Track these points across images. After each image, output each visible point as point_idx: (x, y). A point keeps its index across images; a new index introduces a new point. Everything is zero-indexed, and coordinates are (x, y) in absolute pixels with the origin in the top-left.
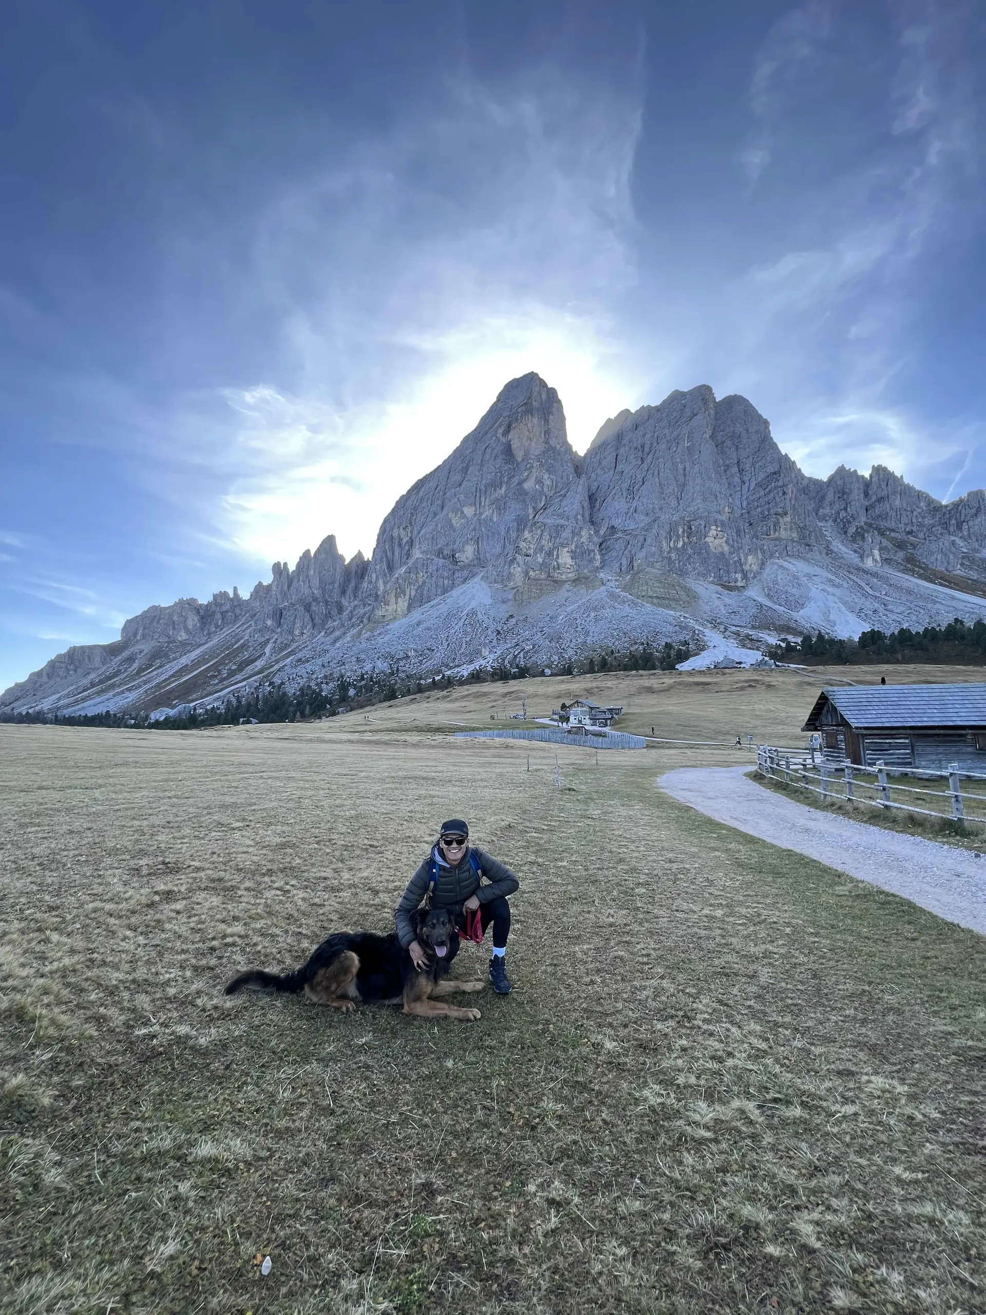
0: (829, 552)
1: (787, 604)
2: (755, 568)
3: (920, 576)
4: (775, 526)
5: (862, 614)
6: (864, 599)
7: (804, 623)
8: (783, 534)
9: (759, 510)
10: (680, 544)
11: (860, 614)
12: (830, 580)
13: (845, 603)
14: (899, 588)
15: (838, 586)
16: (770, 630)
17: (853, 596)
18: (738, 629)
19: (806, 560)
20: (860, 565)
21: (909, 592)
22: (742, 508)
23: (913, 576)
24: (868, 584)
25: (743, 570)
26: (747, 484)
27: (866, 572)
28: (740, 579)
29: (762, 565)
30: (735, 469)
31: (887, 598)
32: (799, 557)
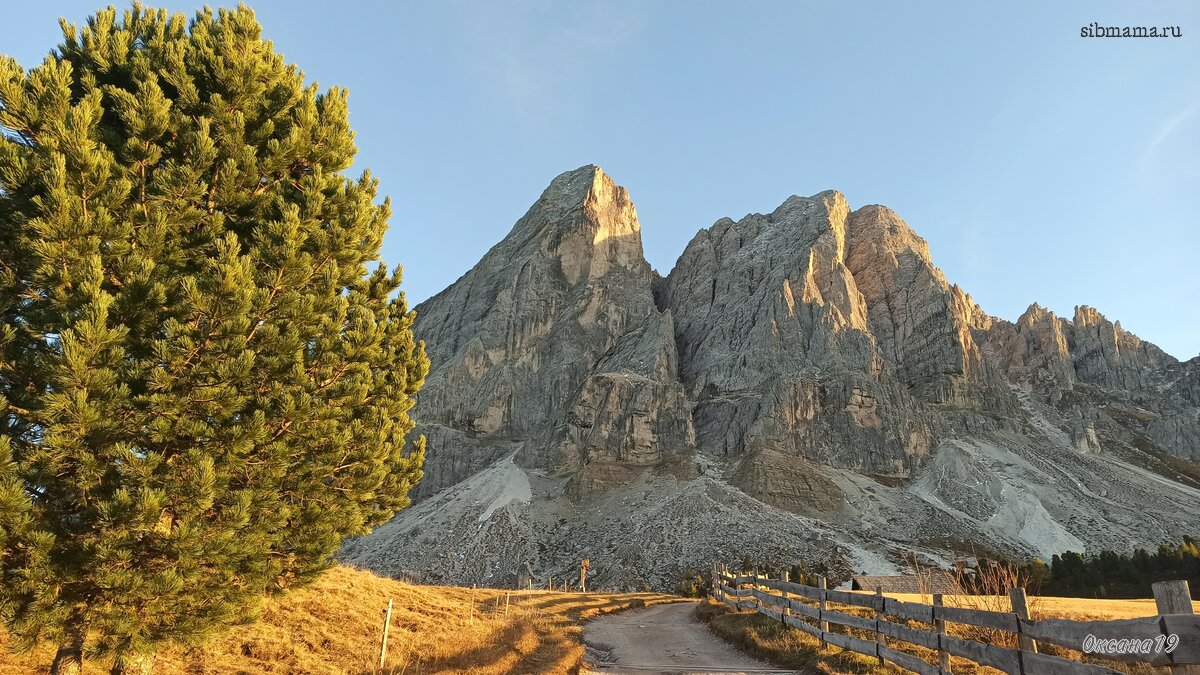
0: (1027, 428)
1: (968, 507)
2: (923, 451)
3: (1156, 469)
4: (945, 389)
5: (1074, 527)
6: (1076, 502)
7: (994, 538)
8: (960, 402)
9: (921, 365)
10: (810, 415)
11: (1072, 525)
12: (1028, 473)
13: (1049, 507)
14: (1126, 487)
15: (1041, 482)
16: (946, 548)
17: (1062, 498)
18: (900, 546)
19: (994, 441)
20: (1071, 448)
21: (1140, 493)
22: (899, 363)
23: (1145, 468)
24: (1082, 480)
25: (904, 454)
26: (901, 329)
27: (1078, 460)
28: (901, 468)
29: (933, 448)
30: (883, 306)
31: (1108, 501)
32: (985, 434)
